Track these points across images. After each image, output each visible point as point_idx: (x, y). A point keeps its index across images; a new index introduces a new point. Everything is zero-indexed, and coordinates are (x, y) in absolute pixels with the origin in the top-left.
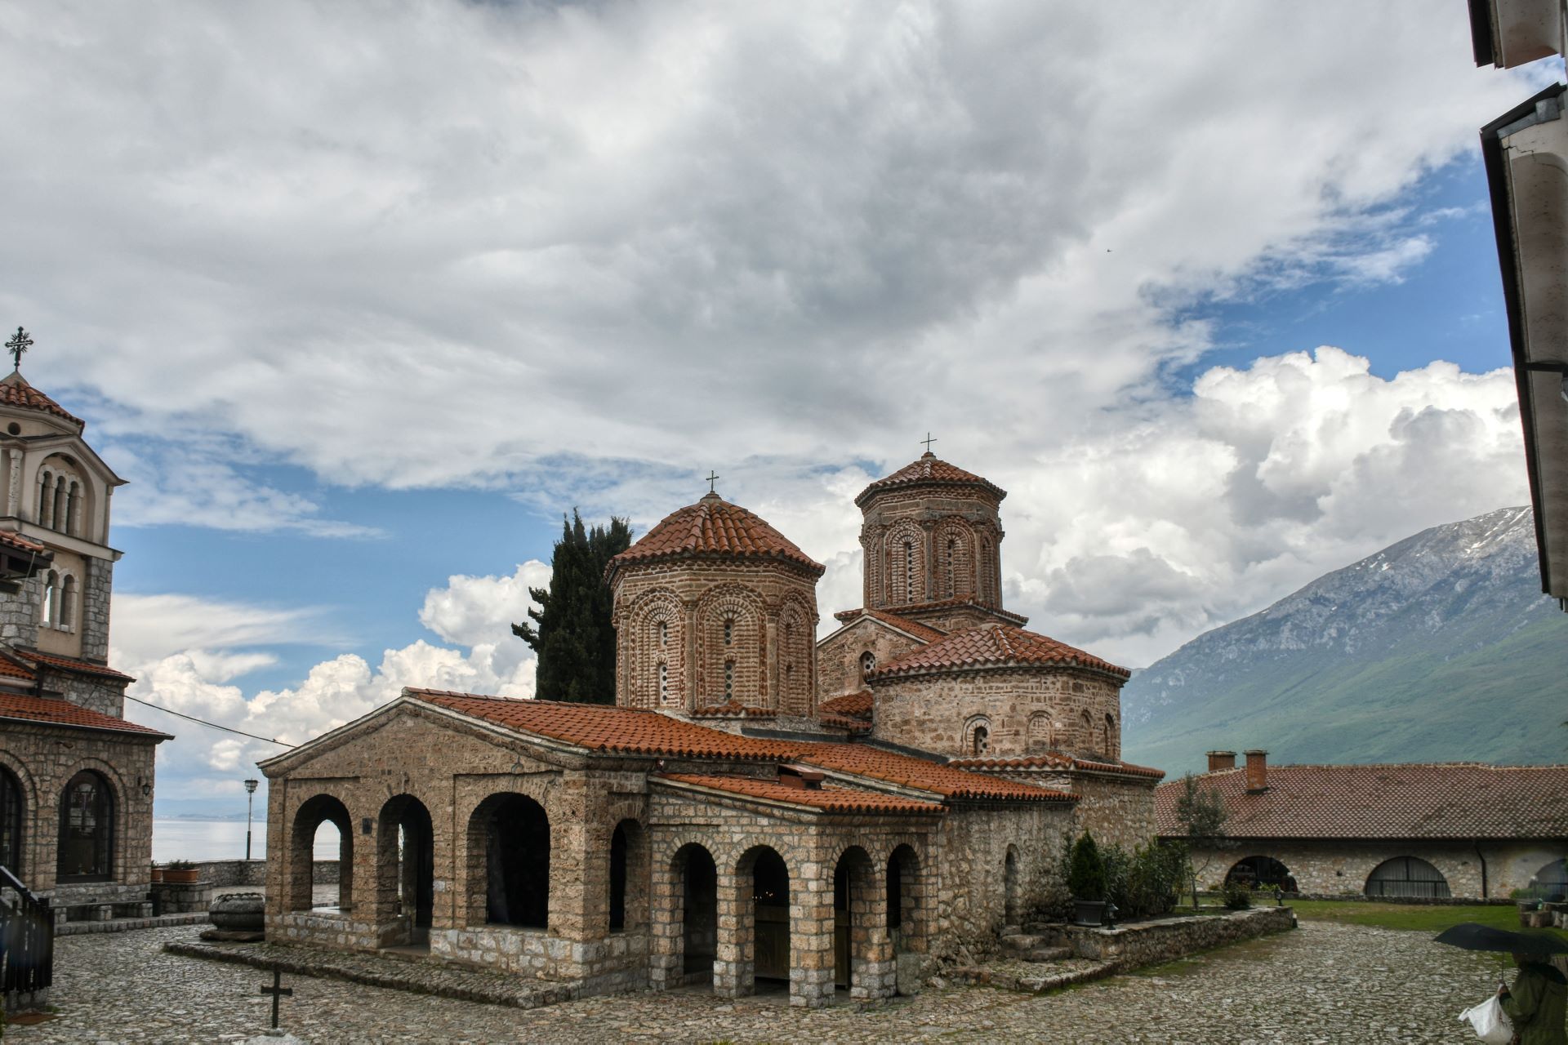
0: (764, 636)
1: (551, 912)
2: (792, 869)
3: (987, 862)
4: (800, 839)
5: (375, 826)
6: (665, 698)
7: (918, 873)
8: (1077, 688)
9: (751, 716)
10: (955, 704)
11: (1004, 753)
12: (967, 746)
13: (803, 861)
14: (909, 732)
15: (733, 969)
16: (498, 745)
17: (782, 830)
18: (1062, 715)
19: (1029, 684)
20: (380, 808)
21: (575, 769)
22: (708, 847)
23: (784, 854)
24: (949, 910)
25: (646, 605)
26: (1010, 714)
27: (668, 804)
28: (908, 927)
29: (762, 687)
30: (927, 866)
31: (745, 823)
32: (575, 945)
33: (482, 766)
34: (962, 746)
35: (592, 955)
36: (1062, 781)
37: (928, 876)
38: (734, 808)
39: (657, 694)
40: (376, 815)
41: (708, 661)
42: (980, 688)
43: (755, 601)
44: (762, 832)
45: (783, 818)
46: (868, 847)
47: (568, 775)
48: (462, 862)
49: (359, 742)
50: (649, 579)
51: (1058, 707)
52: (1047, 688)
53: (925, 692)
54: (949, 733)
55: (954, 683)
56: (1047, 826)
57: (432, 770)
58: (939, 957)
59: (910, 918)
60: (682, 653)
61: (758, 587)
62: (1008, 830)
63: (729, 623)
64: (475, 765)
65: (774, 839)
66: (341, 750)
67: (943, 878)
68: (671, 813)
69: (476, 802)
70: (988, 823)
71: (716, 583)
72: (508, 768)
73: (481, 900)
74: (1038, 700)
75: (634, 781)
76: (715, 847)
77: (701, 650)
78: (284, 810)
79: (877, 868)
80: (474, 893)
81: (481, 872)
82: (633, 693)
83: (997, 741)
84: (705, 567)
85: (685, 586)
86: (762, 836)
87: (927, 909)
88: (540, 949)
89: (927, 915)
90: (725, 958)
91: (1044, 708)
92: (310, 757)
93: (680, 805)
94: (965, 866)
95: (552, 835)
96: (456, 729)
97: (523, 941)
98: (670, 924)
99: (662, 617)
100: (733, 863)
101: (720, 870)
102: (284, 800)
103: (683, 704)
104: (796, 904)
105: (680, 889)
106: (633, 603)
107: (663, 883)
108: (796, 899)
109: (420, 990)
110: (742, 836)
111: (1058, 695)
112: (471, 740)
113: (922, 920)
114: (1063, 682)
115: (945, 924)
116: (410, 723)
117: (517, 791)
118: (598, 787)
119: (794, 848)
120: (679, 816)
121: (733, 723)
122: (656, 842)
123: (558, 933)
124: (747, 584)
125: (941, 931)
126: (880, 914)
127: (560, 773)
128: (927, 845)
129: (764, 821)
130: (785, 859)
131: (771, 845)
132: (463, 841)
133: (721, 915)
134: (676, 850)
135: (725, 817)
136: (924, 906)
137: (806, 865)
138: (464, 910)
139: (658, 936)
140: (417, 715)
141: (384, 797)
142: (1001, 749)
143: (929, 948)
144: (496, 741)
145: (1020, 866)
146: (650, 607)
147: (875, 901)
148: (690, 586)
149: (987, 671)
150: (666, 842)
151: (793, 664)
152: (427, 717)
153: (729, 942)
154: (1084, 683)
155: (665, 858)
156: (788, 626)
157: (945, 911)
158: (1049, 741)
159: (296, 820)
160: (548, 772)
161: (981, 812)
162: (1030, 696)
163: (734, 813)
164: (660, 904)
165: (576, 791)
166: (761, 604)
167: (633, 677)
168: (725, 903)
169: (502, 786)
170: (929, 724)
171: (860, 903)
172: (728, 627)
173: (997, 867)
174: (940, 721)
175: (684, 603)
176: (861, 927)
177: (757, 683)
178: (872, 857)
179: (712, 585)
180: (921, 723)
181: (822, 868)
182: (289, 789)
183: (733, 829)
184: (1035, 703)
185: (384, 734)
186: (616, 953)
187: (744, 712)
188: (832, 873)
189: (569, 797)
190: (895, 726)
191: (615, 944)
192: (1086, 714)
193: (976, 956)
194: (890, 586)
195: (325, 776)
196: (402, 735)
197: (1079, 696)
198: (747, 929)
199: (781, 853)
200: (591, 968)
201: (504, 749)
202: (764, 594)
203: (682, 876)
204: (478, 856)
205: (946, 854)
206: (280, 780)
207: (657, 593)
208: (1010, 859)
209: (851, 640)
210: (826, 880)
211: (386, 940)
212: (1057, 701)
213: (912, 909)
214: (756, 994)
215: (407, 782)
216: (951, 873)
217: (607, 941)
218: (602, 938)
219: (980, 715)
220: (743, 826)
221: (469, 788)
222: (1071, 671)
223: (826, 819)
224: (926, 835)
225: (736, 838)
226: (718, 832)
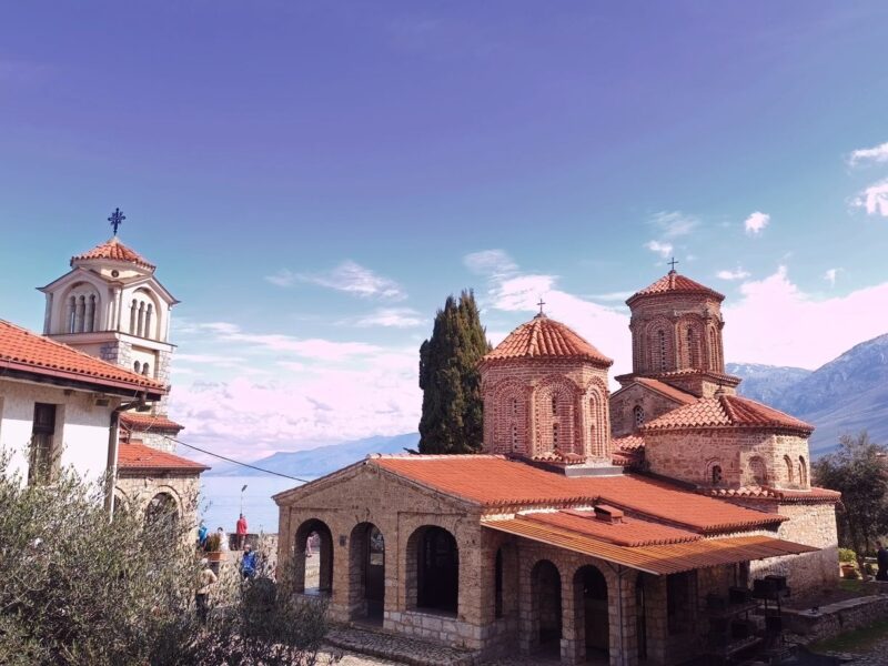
0: (576, 409)
1: (460, 604)
2: (609, 582)
5: (348, 541)
6: (516, 447)
8: (780, 442)
9: (571, 462)
11: (733, 484)
12: (708, 478)
13: (616, 577)
14: (670, 467)
15: (572, 644)
16: (426, 495)
18: (771, 460)
19: (748, 439)
20: (351, 530)
21: (474, 514)
22: (555, 563)
25: (503, 387)
26: (736, 459)
29: (577, 441)
32: (475, 627)
33: (415, 507)
34: (705, 478)
35: (485, 635)
36: (773, 506)
39: (511, 444)
40: (349, 535)
41: (542, 424)
42: (715, 441)
43: (571, 386)
47: (469, 517)
48: (403, 569)
49: (338, 487)
50: (506, 372)
51: (767, 454)
52: (761, 442)
53: (679, 441)
54: (696, 469)
55: (698, 437)
57: (384, 508)
59: (681, 609)
60: (526, 419)
61: (573, 377)
63: (556, 400)
64: (411, 506)
66: (325, 492)
69: (412, 530)
71: (547, 375)
72: (432, 510)
73: (414, 592)
74: (754, 450)
76: (559, 564)
77: (537, 417)
78: (289, 527)
79: (661, 579)
80: (410, 588)
81: (414, 574)
83: (728, 476)
84: (540, 365)
85: (528, 377)
88: (453, 629)
90: (567, 637)
91: (758, 455)
92: (306, 494)
95: (460, 555)
96: (400, 484)
97: (442, 623)
98: (531, 611)
99: (513, 396)
100: (572, 575)
101: (563, 579)
102: (289, 520)
103: (528, 452)
104: (612, 605)
105: (537, 588)
106: (495, 386)
107: (526, 584)
108: (612, 602)
110: (576, 558)
111: (767, 447)
112: (409, 491)
113: (689, 610)
114: (771, 437)
116: (370, 477)
117: (437, 524)
122: (522, 557)
123: (464, 619)
124: (566, 375)
126: (664, 609)
127: (465, 515)
130: (605, 574)
131: (596, 566)
132: (403, 555)
133: (564, 608)
134: (534, 563)
136: (689, 600)
138: (404, 599)
139: (524, 619)
140: (374, 472)
141: (354, 523)
142: (730, 481)
144: (424, 493)
146: (505, 389)
147: (660, 601)
148: (531, 377)
149: (719, 430)
150: (529, 558)
152: (380, 474)
153: (570, 627)
154: (784, 437)
155: (528, 568)
158: (762, 477)
159: (296, 534)
160: (457, 514)
162: (749, 447)
164: (525, 598)
165: (475, 528)
166: (574, 388)
167: (497, 434)
168: (567, 600)
169: (429, 521)
171: (651, 601)
172: (554, 402)
175: (526, 387)
176: (651, 617)
177: (573, 439)
179: (544, 376)
180: (677, 462)
181: (628, 582)
182: (292, 514)
185: (353, 483)
186: (500, 632)
187: (567, 459)
189: (470, 531)
190: (660, 462)
191: (499, 626)
192: (787, 458)
194: (650, 359)
195: (316, 507)
196: (365, 484)
197: (780, 446)
198: (581, 618)
200: (486, 642)
201: (429, 498)
202: (576, 381)
204: (413, 564)
207: (510, 380)
209: (627, 397)
210: (631, 591)
211: (355, 615)
212: (767, 451)
213: (683, 603)
214: (587, 661)
215: (368, 514)
218: (492, 623)
219: (716, 458)
221: (407, 520)
225: (573, 559)
226: (561, 554)
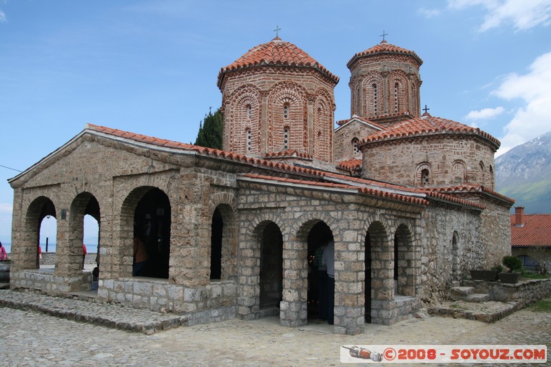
0: (306, 113)
1: (171, 266)
2: (337, 235)
3: (445, 241)
4: (343, 214)
5: (68, 213)
6: (249, 149)
7: (410, 244)
8: (478, 148)
9: (299, 157)
10: (411, 156)
11: (439, 183)
12: (418, 180)
13: (345, 229)
14: (384, 173)
15: (294, 307)
16: (139, 155)
17: (330, 208)
18: (471, 162)
19: (453, 144)
20: (71, 202)
21: (188, 167)
22: (277, 223)
23: (331, 225)
24: (427, 269)
25: (240, 95)
26: (443, 161)
27: (250, 194)
28: (403, 280)
29: (305, 142)
30: (416, 240)
31: (303, 204)
32: (186, 289)
33: (129, 170)
34: (414, 180)
36: (474, 198)
37: (416, 246)
38: (296, 195)
39: (245, 146)
40: (69, 207)
41: (274, 126)
42: (425, 147)
43: (302, 93)
44: (315, 210)
45: (330, 200)
46: (384, 223)
47: (183, 171)
48: (117, 235)
49: (61, 162)
50: (242, 80)
51: (468, 158)
52: (463, 147)
53: (393, 151)
54: (407, 173)
55: (410, 145)
56: (470, 222)
57: (101, 175)
58: (422, 299)
59: (404, 274)
60: (259, 121)
61: (303, 84)
62: (454, 222)
63: (286, 105)
64: (125, 169)
65: (323, 214)
66: (50, 168)
67: (424, 248)
68: (252, 201)
69: (126, 194)
70: (445, 216)
71: (280, 81)
72: (145, 170)
73: (129, 260)
74: (458, 153)
75: (228, 179)
76: (281, 223)
77: (270, 119)
78: (21, 207)
79: (389, 238)
80: (124, 255)
81: (130, 242)
82: (231, 146)
83: (435, 177)
84: (273, 72)
85: (262, 82)
86: (315, 213)
87: (415, 268)
88: (163, 292)
89: (416, 271)
90: (287, 299)
91: (461, 158)
92: (35, 174)
93: (258, 195)
94: (434, 241)
95: (173, 213)
96: (115, 148)
97: (153, 287)
98: (251, 276)
99: (248, 102)
100: (295, 233)
101: (285, 238)
102: (22, 202)
103: (259, 151)
104: (340, 260)
105: (258, 254)
106: (232, 94)
107: (246, 249)
108: (339, 256)
109: (83, 319)
110: (301, 214)
111: (469, 151)
112: (124, 153)
113: (413, 275)
114: (471, 144)
115: (424, 278)
116: (89, 146)
117: (151, 185)
118: (203, 179)
119: (338, 221)
120: (258, 203)
121: (289, 160)
122: (243, 221)
123: (175, 281)
124: (297, 82)
125: (423, 283)
126: (391, 270)
127: (178, 170)
128: (415, 226)
129: (316, 203)
130: (332, 228)
131: (322, 219)
132: (118, 221)
133: (285, 270)
134: (255, 226)
135: (289, 202)
136: (413, 265)
137: (346, 232)
138: (118, 267)
139: (242, 284)
140: (93, 141)
141: (73, 195)
142: (437, 181)
143: (416, 293)
144: (138, 152)
145: (459, 245)
146: (242, 96)
147: (388, 260)
148: (264, 82)
149: (429, 137)
150: (249, 221)
151: (322, 132)
152: (98, 141)
153: (291, 288)
154: (481, 146)
155: (248, 232)
156: (319, 109)
157: (424, 269)
158: (463, 177)
159: (27, 213)
160: (171, 170)
161: (442, 209)
162: (453, 150)
163: (295, 198)
164: (244, 263)
165: (188, 182)
166: (304, 94)
167: (231, 137)
168: (289, 261)
169: (142, 182)
170: (395, 169)
171: (378, 262)
172: (286, 108)
173: (449, 245)
174: (402, 167)
175: (261, 92)
176: (378, 278)
177: (302, 140)
178: (386, 230)
179: (277, 82)
180: (391, 168)
181: (358, 234)
182: (24, 195)
183: (295, 209)
184: (456, 155)
185: (75, 155)
186: (214, 296)
187: (295, 154)
188: (364, 239)
189: (183, 186)
190: (376, 170)
191: (214, 290)
192: (481, 164)
193: (440, 299)
194: (365, 107)
195: (43, 185)
196: (84, 155)
197: (478, 152)
198: (303, 279)
199: (328, 224)
200: (197, 306)
201: (143, 157)
202: (306, 88)
203: (259, 245)
204: (128, 231)
205: (426, 233)
206: (20, 189)
207: (245, 88)
208: (454, 241)
209: (347, 132)
210: (360, 243)
211: (74, 286)
212: (468, 154)
213: (406, 268)
214: (308, 325)
215: (86, 184)
216: (427, 245)
217: (208, 287)
218: (205, 285)
219: (426, 163)
220: (302, 206)
221: (122, 185)
222: (475, 138)
223: (361, 200)
224: (414, 219)
225: (297, 215)
226: (285, 212)
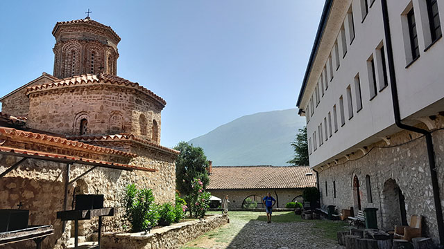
8: (138, 101)
10: (71, 106)
12: (76, 130)
14: (45, 122)
18: (130, 114)
19: (112, 96)
26: (100, 111)
34: (73, 130)
36: (125, 147)
42: (84, 97)
52: (122, 99)
53: (55, 100)
54: (67, 122)
55: (71, 94)
74: (116, 105)
91: (120, 110)
111: (127, 103)
114: (131, 97)
142: (93, 131)
154: (142, 100)
158: (121, 127)
162: (111, 102)
170: (56, 118)
174: (62, 116)
180: (52, 117)
184: (114, 106)
190: (38, 119)
197: (138, 106)
212: (127, 107)
219: (85, 112)
222: (135, 92)
